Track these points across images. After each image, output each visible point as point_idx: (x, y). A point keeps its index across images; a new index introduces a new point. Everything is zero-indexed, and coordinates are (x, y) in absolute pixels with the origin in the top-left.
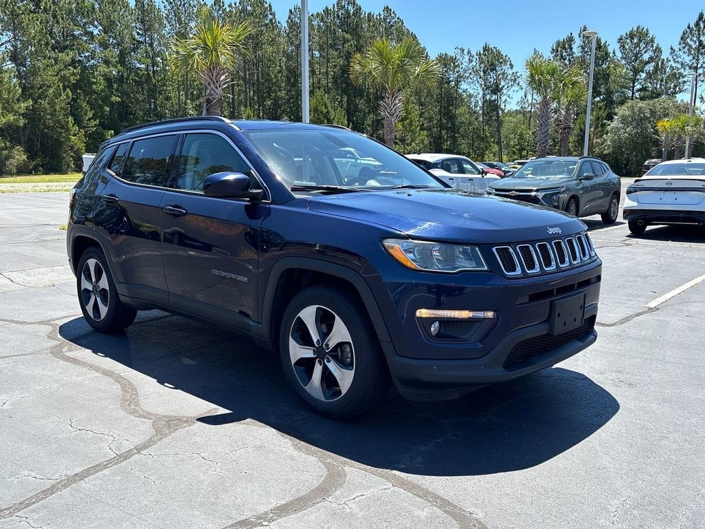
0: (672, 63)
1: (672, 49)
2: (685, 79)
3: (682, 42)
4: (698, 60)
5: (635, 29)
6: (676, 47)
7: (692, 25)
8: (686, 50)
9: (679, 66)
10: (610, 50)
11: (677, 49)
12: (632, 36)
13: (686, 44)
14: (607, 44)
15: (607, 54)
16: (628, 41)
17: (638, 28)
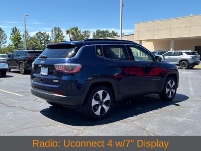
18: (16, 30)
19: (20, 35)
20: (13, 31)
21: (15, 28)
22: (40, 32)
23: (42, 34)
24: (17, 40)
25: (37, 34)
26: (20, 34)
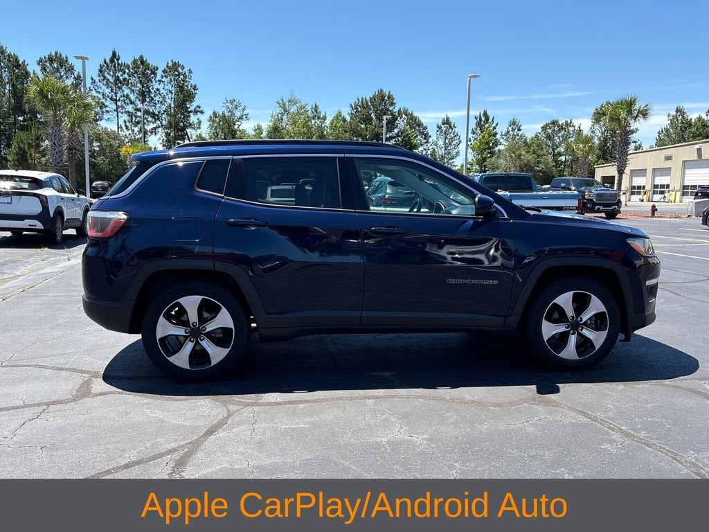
0: (94, 93)
1: (92, 79)
2: (108, 109)
3: (101, 75)
4: (116, 93)
5: (53, 54)
6: (97, 79)
7: (108, 61)
8: (105, 82)
9: (101, 96)
10: (30, 69)
11: (97, 81)
12: (51, 60)
13: (105, 77)
14: (26, 63)
15: (27, 73)
16: (48, 65)
17: (56, 53)
18: (487, 119)
19: (495, 134)
20: (479, 124)
21: (485, 114)
22: (554, 123)
23: (561, 128)
24: (486, 147)
25: (544, 128)
26: (498, 130)
